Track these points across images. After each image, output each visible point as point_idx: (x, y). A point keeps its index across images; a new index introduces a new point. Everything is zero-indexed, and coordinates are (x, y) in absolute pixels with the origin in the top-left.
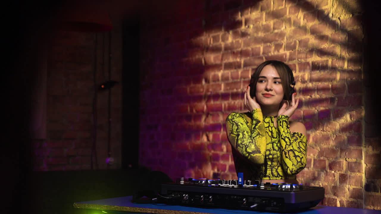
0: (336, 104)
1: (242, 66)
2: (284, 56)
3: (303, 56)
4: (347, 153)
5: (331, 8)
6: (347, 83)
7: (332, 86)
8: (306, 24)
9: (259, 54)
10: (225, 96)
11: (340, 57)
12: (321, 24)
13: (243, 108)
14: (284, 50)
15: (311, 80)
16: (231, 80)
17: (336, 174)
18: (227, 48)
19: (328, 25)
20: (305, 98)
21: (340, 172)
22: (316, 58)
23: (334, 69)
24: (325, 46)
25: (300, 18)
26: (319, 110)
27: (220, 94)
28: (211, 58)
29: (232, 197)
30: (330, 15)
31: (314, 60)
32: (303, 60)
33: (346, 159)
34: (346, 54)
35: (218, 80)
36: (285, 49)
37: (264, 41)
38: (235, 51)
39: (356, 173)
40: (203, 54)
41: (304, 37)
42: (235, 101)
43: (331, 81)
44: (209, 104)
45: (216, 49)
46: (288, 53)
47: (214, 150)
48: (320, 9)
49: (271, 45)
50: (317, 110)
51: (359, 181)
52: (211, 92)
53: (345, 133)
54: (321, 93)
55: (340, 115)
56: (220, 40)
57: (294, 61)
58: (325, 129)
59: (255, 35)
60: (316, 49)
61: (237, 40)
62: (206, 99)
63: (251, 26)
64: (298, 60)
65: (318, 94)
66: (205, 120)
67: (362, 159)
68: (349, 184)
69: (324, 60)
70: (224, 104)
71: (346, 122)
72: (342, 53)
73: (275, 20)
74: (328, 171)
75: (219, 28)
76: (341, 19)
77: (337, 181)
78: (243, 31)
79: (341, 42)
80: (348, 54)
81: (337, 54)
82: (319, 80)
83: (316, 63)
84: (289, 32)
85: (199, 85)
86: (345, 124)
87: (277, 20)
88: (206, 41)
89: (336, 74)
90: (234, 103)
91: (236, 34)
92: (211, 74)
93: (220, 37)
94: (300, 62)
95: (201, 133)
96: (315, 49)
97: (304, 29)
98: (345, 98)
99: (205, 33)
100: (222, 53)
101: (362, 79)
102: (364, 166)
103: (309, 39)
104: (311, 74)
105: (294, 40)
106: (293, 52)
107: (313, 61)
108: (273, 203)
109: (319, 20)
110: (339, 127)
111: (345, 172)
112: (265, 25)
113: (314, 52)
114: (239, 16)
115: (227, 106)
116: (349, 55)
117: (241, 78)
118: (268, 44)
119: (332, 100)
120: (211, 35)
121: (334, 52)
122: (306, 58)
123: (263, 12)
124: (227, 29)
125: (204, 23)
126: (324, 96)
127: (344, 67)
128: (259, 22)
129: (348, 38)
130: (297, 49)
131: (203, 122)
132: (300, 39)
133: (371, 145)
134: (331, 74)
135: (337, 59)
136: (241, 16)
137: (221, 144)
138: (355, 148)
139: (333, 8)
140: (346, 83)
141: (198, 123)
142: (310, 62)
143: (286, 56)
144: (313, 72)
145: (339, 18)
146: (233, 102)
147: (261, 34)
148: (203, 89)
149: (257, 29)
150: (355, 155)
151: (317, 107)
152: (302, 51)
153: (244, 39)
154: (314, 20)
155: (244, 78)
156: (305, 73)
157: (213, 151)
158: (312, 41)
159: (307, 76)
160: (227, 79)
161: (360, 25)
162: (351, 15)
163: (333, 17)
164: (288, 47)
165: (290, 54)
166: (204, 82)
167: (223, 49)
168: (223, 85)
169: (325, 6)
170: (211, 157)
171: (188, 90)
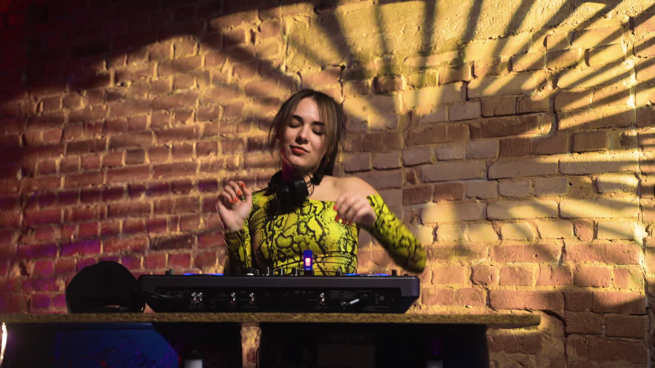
1: (107, 147)
2: (195, 131)
3: (232, 128)
5: (284, 58)
8: (237, 80)
9: (144, 127)
10: (67, 197)
12: (265, 80)
13: (106, 216)
14: (195, 120)
15: (246, 166)
16: (81, 171)
18: (74, 119)
19: (279, 82)
22: (256, 133)
25: (227, 72)
27: (56, 194)
28: (40, 135)
30: (283, 68)
31: (253, 136)
32: (231, 136)
35: (54, 171)
36: (197, 119)
37: (154, 106)
38: (93, 122)
40: (20, 128)
41: (235, 100)
42: (89, 204)
44: (28, 211)
45: (54, 121)
46: (202, 125)
47: (37, 289)
48: (263, 58)
49: (168, 113)
52: (36, 192)
56: (61, 106)
57: (215, 137)
59: (137, 97)
60: (256, 118)
62: (24, 204)
63: (129, 83)
64: (222, 136)
66: (20, 239)
73: (178, 75)
75: (60, 86)
76: (302, 75)
78: (111, 91)
83: (256, 140)
84: (204, 92)
87: (182, 75)
88: (29, 108)
90: (88, 207)
91: (94, 95)
92: (38, 162)
93: (61, 100)
94: (225, 139)
96: (254, 119)
97: (235, 89)
100: (63, 126)
103: (242, 104)
104: (245, 157)
105: (215, 104)
106: (211, 123)
107: (249, 136)
108: (379, 298)
109: (261, 76)
112: (155, 82)
113: (252, 123)
114: (102, 68)
115: (71, 213)
117: (103, 166)
118: (163, 111)
120: (42, 97)
122: (238, 132)
123: (153, 61)
124: (77, 88)
125: (24, 77)
128: (146, 77)
130: (220, 118)
131: (13, 244)
132: (226, 104)
136: (107, 67)
137: (55, 279)
139: (288, 59)
142: (245, 139)
143: (197, 129)
144: (249, 154)
145: (299, 73)
146: (84, 207)
147: (148, 96)
148: (19, 186)
149: (140, 88)
152: (228, 122)
153: (113, 103)
154: (253, 75)
155: (110, 167)
156: (235, 155)
157: (34, 292)
158: (250, 106)
159: (237, 159)
160: (74, 168)
161: (335, 83)
162: (320, 69)
163: (289, 71)
164: (201, 116)
165: (207, 127)
166: (19, 176)
167: (66, 120)
168: (63, 179)
169: (274, 54)
170: (29, 304)
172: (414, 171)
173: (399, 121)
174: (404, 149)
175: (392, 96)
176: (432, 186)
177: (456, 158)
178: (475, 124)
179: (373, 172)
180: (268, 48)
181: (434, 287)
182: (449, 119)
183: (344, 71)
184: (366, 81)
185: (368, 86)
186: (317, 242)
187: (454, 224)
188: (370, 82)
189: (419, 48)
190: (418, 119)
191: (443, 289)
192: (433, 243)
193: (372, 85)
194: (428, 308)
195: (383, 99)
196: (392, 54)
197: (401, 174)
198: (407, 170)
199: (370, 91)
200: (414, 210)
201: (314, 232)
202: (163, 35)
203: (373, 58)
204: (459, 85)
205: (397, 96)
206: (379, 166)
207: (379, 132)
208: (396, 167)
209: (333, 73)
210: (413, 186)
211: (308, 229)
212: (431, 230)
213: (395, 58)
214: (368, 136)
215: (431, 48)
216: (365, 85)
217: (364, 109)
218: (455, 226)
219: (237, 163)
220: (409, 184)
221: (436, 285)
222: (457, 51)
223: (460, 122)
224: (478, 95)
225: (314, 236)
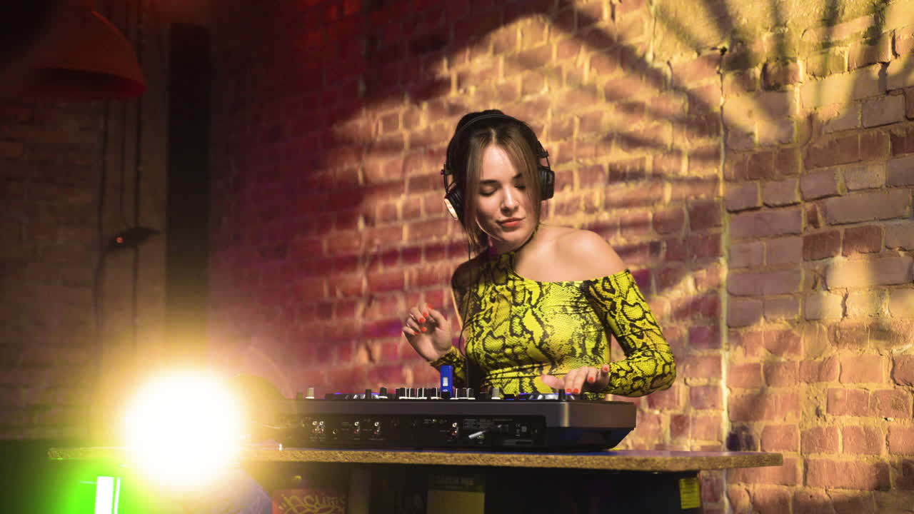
0: (662, 255)
3: (589, 150)
4: (688, 366)
5: (650, 41)
6: (687, 208)
7: (654, 215)
8: (595, 78)
10: (411, 255)
11: (672, 150)
12: (628, 76)
15: (608, 206)
16: (424, 217)
17: (662, 415)
18: (415, 144)
19: (644, 78)
21: (672, 411)
22: (618, 156)
23: (658, 177)
24: (639, 127)
25: (582, 66)
27: (399, 249)
28: (380, 167)
29: (427, 421)
30: (649, 57)
31: (615, 160)
32: (589, 162)
33: (685, 380)
34: (684, 142)
35: (395, 218)
36: (549, 139)
38: (435, 148)
39: (707, 411)
40: (359, 159)
41: (591, 109)
42: (433, 264)
43: (653, 204)
44: (372, 274)
45: (391, 147)
46: (555, 147)
47: (385, 382)
48: (625, 43)
51: (714, 428)
52: (379, 247)
53: (683, 320)
54: (631, 232)
55: (671, 282)
56: (401, 126)
57: (570, 163)
60: (619, 134)
61: (441, 121)
62: (367, 264)
63: (472, 89)
64: (578, 162)
65: (622, 236)
66: (364, 314)
67: (721, 378)
68: (692, 437)
69: (636, 160)
70: (409, 271)
71: (684, 294)
72: (676, 141)
73: (527, 73)
74: (647, 410)
75: (397, 96)
76: (673, 65)
77: (666, 432)
78: (453, 102)
79: (673, 115)
80: (689, 141)
81: (665, 143)
82: (626, 204)
83: (618, 167)
84: (556, 98)
85: (352, 234)
86: (682, 302)
87: (531, 73)
88: (367, 129)
89: (663, 187)
90: (433, 268)
91: (436, 110)
92: (378, 205)
93: (401, 118)
94: (581, 166)
95: (354, 346)
96: (615, 135)
97: (591, 91)
98: (684, 241)
99: (364, 112)
100: (403, 154)
101: (720, 197)
102: (725, 394)
103: (601, 114)
104: (607, 192)
105: (569, 115)
106: (566, 143)
107: (610, 161)
108: (520, 428)
109: (624, 70)
110: (670, 308)
111: (684, 411)
112: (503, 86)
113: (614, 142)
114: (442, 68)
115: (415, 276)
116: (692, 144)
119: (654, 247)
120: (380, 115)
121: (657, 140)
122: (596, 155)
123: (498, 55)
124: (418, 98)
125: (362, 87)
126: (636, 239)
127: (679, 170)
128: (491, 79)
129: (689, 108)
130: (575, 136)
131: (358, 319)
132: (583, 114)
133: (741, 345)
134: (651, 189)
135: (664, 155)
136: (449, 67)
137: (400, 367)
138: (706, 354)
139: (656, 41)
140: (684, 209)
141: (347, 320)
142: (606, 166)
144: (611, 187)
145: (669, 63)
146: (428, 267)
148: (360, 241)
149: (485, 96)
150: (704, 369)
152: (586, 141)
154: (612, 69)
156: (594, 190)
158: (610, 116)
160: (416, 213)
161: (714, 75)
162: (695, 55)
163: (656, 61)
165: (561, 149)
166: (361, 224)
167: (407, 145)
168: (406, 231)
169: (637, 36)
171: (325, 246)
172: (818, 209)
173: (796, 132)
174: (802, 175)
175: (784, 91)
176: (841, 230)
177: (871, 186)
178: (899, 132)
179: (765, 210)
180: (631, 27)
181: (842, 387)
182: (863, 125)
183: (725, 56)
184: (752, 70)
185: (754, 78)
186: (537, 347)
187: (869, 290)
188: (757, 71)
189: (822, 13)
190: (821, 126)
191: (855, 390)
192: (842, 320)
193: (761, 75)
194: (834, 419)
195: (774, 96)
196: (785, 25)
197: (800, 212)
198: (809, 206)
199: (758, 86)
200: (817, 268)
201: (531, 333)
202: (509, 17)
203: (760, 34)
204: (876, 69)
205: (793, 91)
206: (771, 202)
207: (769, 149)
208: (791, 202)
209: (711, 60)
210: (816, 232)
211: (524, 328)
212: (840, 299)
213: (790, 30)
214: (755, 156)
215: (838, 12)
216: (752, 76)
217: (750, 113)
218: (871, 293)
219: (598, 200)
220: (811, 228)
221: (845, 385)
222: (873, 15)
223: (878, 129)
224: (901, 85)
225: (532, 339)
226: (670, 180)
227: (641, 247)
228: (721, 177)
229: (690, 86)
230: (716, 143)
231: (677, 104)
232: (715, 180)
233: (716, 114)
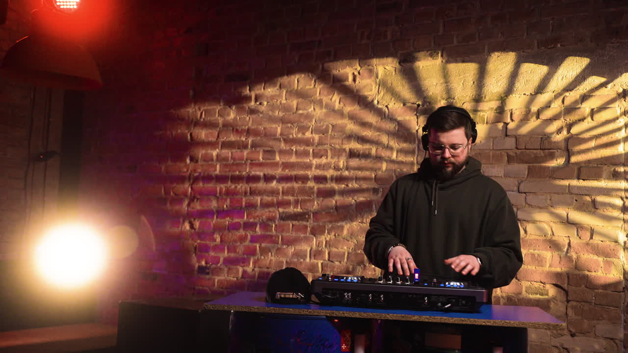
1: (249, 147)
2: (312, 140)
3: (338, 141)
5: (376, 95)
6: (395, 174)
7: (375, 176)
8: (343, 108)
9: (275, 135)
10: (221, 179)
11: (387, 146)
12: (363, 109)
13: (248, 194)
14: (312, 133)
16: (231, 162)
18: (226, 125)
19: (372, 112)
20: (338, 187)
22: (355, 145)
23: (379, 158)
24: (368, 134)
25: (335, 101)
26: (358, 201)
27: (214, 176)
28: (203, 134)
30: (376, 102)
31: (353, 148)
32: (337, 146)
34: (395, 144)
35: (212, 160)
36: (313, 133)
37: (283, 121)
38: (239, 129)
40: (189, 128)
41: (340, 122)
42: (237, 185)
44: (195, 186)
45: (210, 125)
46: (317, 137)
47: (202, 240)
48: (361, 94)
49: (292, 126)
50: (355, 201)
52: (200, 173)
54: (361, 182)
56: (217, 115)
57: (326, 146)
58: (364, 221)
59: (270, 113)
60: (356, 135)
62: (192, 181)
63: (265, 103)
64: (331, 146)
65: (356, 183)
66: (189, 205)
69: (366, 149)
70: (221, 187)
72: (390, 143)
73: (300, 100)
75: (216, 100)
76: (389, 108)
78: (253, 107)
79: (389, 131)
80: (398, 144)
81: (383, 143)
82: (359, 169)
83: (355, 151)
84: (318, 114)
85: (182, 165)
87: (304, 100)
88: (195, 114)
89: (382, 163)
90: (236, 187)
91: (240, 110)
92: (201, 153)
93: (217, 111)
94: (333, 148)
95: (181, 220)
96: (354, 136)
97: (340, 113)
99: (192, 105)
100: (218, 129)
103: (346, 125)
104: (347, 162)
105: (327, 123)
106: (323, 136)
108: (462, 302)
109: (360, 106)
112: (284, 104)
113: (353, 139)
114: (246, 91)
115: (224, 190)
116: (400, 146)
117: (247, 159)
118: (289, 125)
119: (375, 191)
120: (204, 108)
121: (379, 141)
122: (342, 144)
123: (283, 89)
124: (229, 103)
125: (191, 93)
126: (365, 185)
127: (392, 157)
128: (277, 100)
129: (398, 129)
130: (330, 133)
131: (184, 207)
132: (334, 124)
134: (374, 163)
135: (383, 148)
136: (250, 90)
137: (213, 233)
139: (379, 96)
140: (393, 174)
141: (177, 207)
142: (347, 150)
143: (313, 140)
144: (350, 160)
145: (387, 106)
146: (233, 187)
147: (278, 114)
148: (188, 168)
149: (273, 108)
151: (355, 198)
152: (336, 136)
153: (254, 116)
154: (354, 105)
155: (252, 161)
156: (340, 160)
157: (199, 241)
158: (351, 127)
159: (342, 163)
160: (226, 159)
161: (413, 116)
162: (402, 105)
163: (379, 104)
164: (316, 131)
165: (320, 138)
167: (221, 126)
168: (218, 166)
169: (369, 92)
170: (195, 248)
171: (163, 168)
177: (497, 175)
178: (511, 153)
180: (365, 87)
182: (493, 148)
183: (419, 108)
189: (474, 96)
196: (454, 99)
202: (290, 71)
203: (440, 101)
204: (500, 125)
209: (411, 108)
213: (456, 101)
215: (482, 97)
219: (341, 165)
222: (500, 101)
223: (501, 151)
224: (514, 134)
226: (386, 161)
227: (367, 190)
228: (415, 162)
229: (399, 119)
230: (413, 146)
231: (391, 126)
232: (412, 164)
233: (414, 133)
